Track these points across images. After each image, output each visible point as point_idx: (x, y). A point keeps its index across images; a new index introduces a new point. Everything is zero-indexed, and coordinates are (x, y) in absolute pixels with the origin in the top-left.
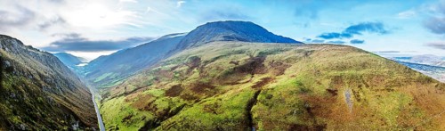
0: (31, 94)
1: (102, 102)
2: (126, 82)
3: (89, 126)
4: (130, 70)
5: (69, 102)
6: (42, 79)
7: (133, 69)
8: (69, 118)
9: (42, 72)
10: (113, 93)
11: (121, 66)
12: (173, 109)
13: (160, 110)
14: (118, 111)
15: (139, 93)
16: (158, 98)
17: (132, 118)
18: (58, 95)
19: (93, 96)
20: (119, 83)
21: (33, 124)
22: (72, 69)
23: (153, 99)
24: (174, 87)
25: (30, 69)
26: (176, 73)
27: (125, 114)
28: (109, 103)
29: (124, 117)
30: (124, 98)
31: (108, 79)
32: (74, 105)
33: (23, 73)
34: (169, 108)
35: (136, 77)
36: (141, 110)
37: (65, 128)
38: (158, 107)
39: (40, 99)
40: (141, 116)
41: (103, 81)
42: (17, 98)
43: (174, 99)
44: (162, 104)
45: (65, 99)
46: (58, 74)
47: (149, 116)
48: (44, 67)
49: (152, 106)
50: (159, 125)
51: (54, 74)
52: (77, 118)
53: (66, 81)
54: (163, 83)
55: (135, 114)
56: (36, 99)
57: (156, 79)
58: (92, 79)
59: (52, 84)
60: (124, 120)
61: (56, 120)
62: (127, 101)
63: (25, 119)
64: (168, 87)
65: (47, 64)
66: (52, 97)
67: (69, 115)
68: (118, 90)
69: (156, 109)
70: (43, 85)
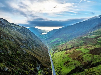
0: (13, 49)
1: (53, 53)
2: (67, 44)
3: (46, 68)
4: (69, 37)
5: (35, 53)
6: (20, 41)
7: (72, 36)
8: (35, 63)
9: (20, 37)
10: (59, 49)
11: (65, 35)
12: (94, 62)
13: (85, 61)
14: (61, 59)
15: (74, 49)
16: (84, 54)
17: (69, 63)
18: (29, 50)
19: (49, 50)
20: (63, 43)
21: (13, 67)
22: (38, 36)
23: (81, 54)
24: (96, 49)
25: (12, 35)
26: (99, 40)
27: (65, 60)
28: (57, 54)
29: (64, 62)
30: (65, 52)
31: (57, 41)
32: (38, 55)
33: (8, 38)
34: (92, 62)
35: (73, 41)
36: (74, 59)
37: (32, 69)
38: (84, 59)
39: (18, 52)
40: (73, 63)
41: (54, 42)
42: (3, 52)
43: (95, 56)
44: (87, 58)
45: (33, 52)
46: (30, 38)
47: (78, 64)
48: (22, 35)
49: (80, 58)
50: (84, 71)
51: (27, 38)
52: (39, 62)
53: (34, 42)
54: (89, 45)
55: (71, 61)
56: (16, 52)
57: (85, 43)
58: (48, 41)
59: (26, 44)
60: (64, 64)
61: (27, 64)
62: (66, 53)
63: (8, 65)
64: (92, 48)
65: (23, 33)
66: (26, 51)
67: (35, 61)
68: (62, 47)
69: (83, 60)
70: (20, 44)
